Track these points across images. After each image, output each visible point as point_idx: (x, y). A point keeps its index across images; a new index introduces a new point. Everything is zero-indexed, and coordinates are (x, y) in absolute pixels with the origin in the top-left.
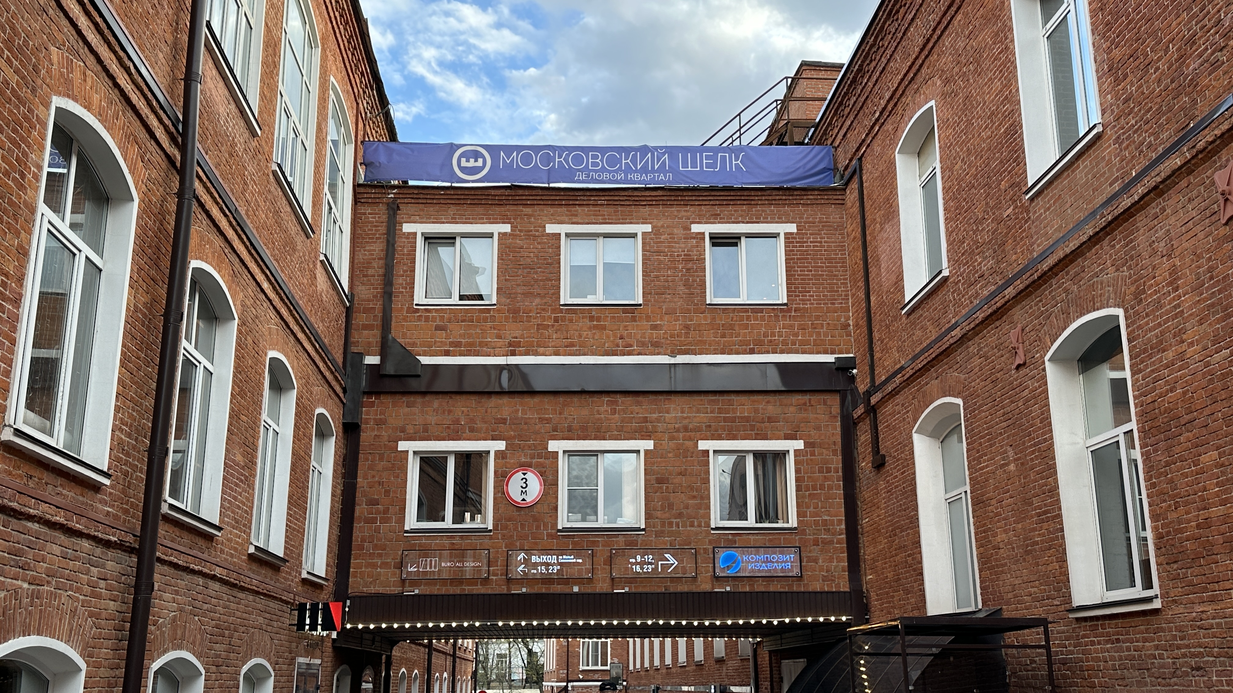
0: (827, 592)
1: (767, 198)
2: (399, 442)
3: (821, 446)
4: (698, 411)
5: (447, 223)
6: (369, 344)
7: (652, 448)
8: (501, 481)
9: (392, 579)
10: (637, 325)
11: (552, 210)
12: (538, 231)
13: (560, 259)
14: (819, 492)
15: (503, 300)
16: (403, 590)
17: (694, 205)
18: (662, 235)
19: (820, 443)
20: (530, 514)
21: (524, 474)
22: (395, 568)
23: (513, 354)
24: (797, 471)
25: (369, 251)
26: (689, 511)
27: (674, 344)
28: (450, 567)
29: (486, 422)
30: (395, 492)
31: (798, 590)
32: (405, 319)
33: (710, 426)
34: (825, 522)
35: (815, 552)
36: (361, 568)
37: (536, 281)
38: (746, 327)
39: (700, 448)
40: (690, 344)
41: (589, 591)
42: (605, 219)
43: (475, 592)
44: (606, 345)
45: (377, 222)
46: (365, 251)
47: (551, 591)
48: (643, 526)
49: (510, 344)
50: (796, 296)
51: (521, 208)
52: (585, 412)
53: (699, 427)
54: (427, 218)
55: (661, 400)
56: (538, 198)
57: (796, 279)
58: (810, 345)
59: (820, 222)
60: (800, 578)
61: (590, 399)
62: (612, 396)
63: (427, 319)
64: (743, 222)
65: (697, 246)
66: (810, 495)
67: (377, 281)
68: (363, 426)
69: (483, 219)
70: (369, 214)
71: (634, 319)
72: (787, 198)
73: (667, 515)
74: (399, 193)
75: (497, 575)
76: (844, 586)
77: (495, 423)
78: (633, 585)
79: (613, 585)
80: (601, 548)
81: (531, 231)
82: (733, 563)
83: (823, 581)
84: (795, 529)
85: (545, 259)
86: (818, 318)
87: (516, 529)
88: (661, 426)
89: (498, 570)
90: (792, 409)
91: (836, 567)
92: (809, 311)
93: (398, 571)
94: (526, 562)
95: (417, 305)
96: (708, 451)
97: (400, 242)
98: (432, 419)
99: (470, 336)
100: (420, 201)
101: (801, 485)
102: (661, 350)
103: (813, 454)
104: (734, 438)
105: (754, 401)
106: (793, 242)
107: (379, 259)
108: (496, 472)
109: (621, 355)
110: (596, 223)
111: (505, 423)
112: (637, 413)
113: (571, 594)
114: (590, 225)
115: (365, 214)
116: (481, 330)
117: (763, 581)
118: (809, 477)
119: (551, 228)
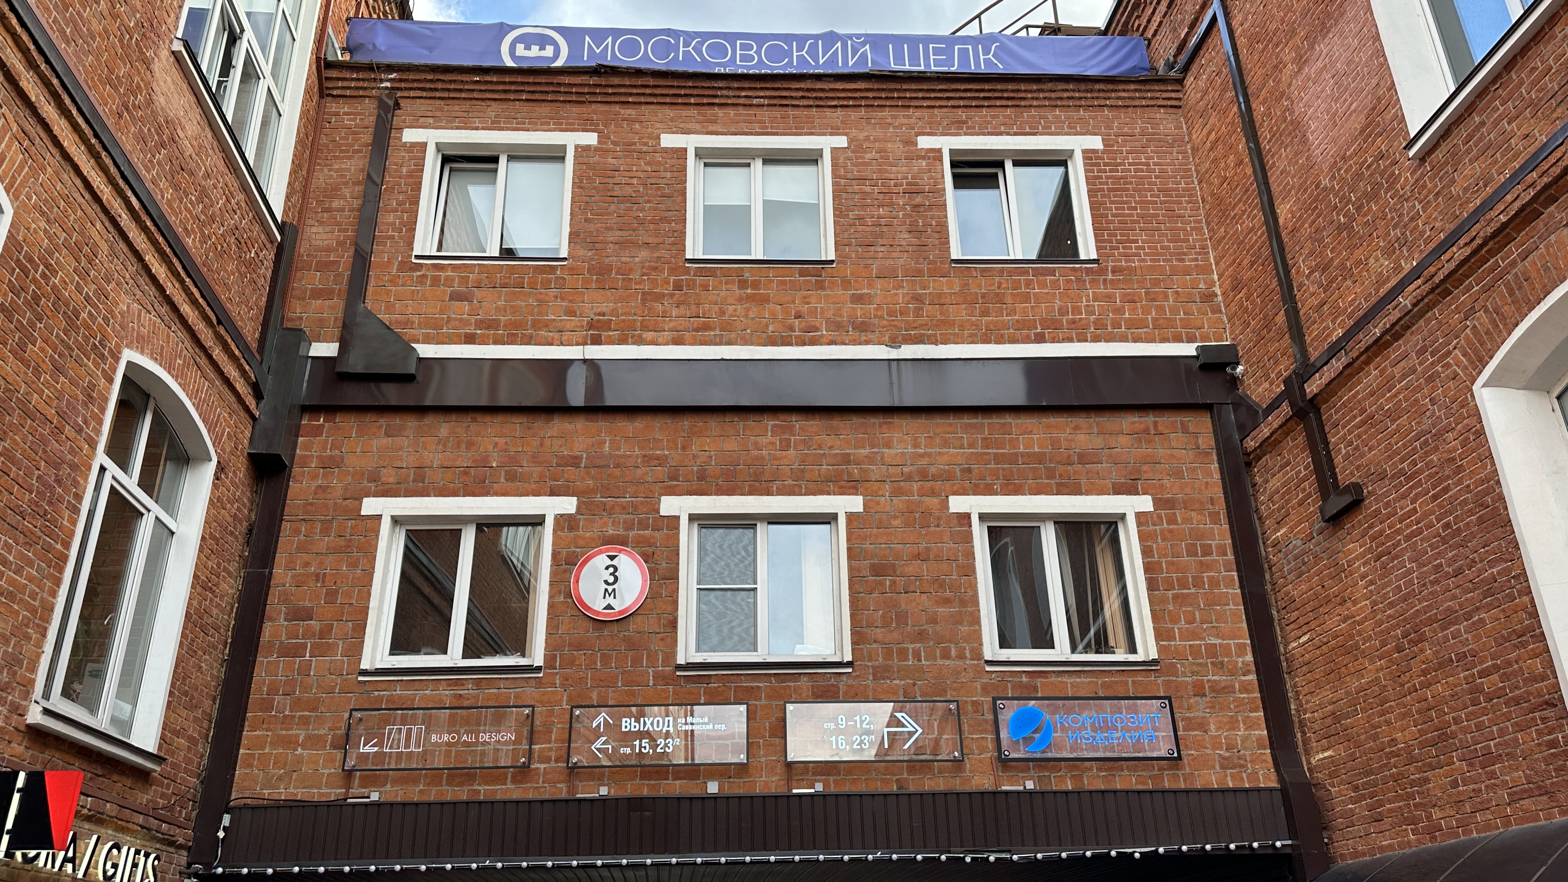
0: (1234, 791)
1: (1047, 95)
2: (365, 500)
3: (1187, 505)
4: (946, 444)
5: (483, 129)
6: (321, 323)
7: (860, 509)
8: (565, 571)
9: (326, 771)
10: (826, 296)
11: (670, 112)
12: (646, 144)
13: (685, 188)
14: (1193, 591)
15: (581, 252)
16: (347, 792)
17: (921, 107)
18: (866, 153)
19: (1184, 501)
20: (621, 635)
21: (612, 558)
22: (334, 746)
23: (596, 341)
24: (1146, 552)
25: (337, 171)
26: (938, 628)
27: (895, 326)
28: (448, 744)
29: (540, 463)
30: (348, 595)
31: (1174, 786)
32: (393, 281)
33: (969, 470)
34: (1212, 650)
35: (1199, 709)
36: (263, 748)
37: (642, 223)
38: (1026, 298)
39: (952, 510)
40: (924, 326)
41: (741, 792)
42: (767, 127)
43: (498, 797)
44: (771, 328)
45: (357, 126)
46: (330, 170)
47: (661, 793)
48: (848, 658)
49: (591, 325)
50: (1112, 248)
51: (617, 108)
52: (731, 445)
53: (949, 471)
54: (447, 121)
55: (874, 423)
56: (648, 91)
57: (1108, 222)
58: (1148, 327)
59: (1142, 135)
60: (1175, 761)
61: (741, 424)
62: (782, 417)
63: (436, 281)
64: (1008, 134)
65: (930, 171)
66: (1176, 597)
67: (347, 218)
68: (296, 470)
69: (549, 124)
70: (345, 114)
71: (820, 286)
72: (1082, 95)
73: (896, 635)
74: (401, 80)
75: (548, 760)
76: (1267, 778)
77: (558, 465)
78: (831, 778)
79: (789, 780)
80: (763, 702)
81: (635, 144)
82: (1035, 732)
83: (1222, 767)
84: (1154, 662)
85: (658, 189)
86: (1156, 283)
87: (591, 666)
88: (875, 471)
89: (550, 749)
90: (1123, 440)
91: (1245, 739)
92: (1139, 272)
93: (339, 755)
94: (613, 729)
95: (417, 257)
96: (967, 516)
97: (394, 157)
98: (434, 457)
99: (515, 310)
100: (438, 94)
101: (1156, 579)
102: (871, 336)
103: (1172, 520)
104: (1017, 491)
105: (1049, 426)
106: (1098, 165)
107: (354, 184)
108: (555, 555)
109: (797, 344)
110: (751, 134)
111: (576, 465)
112: (831, 447)
113: (703, 798)
114: (738, 136)
115: (337, 114)
116: (538, 300)
117: (1100, 769)
118: (1170, 564)
119: (669, 141)
